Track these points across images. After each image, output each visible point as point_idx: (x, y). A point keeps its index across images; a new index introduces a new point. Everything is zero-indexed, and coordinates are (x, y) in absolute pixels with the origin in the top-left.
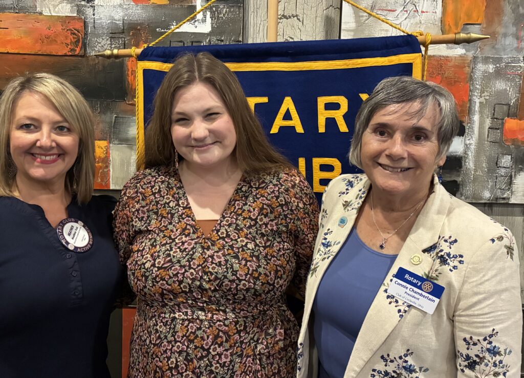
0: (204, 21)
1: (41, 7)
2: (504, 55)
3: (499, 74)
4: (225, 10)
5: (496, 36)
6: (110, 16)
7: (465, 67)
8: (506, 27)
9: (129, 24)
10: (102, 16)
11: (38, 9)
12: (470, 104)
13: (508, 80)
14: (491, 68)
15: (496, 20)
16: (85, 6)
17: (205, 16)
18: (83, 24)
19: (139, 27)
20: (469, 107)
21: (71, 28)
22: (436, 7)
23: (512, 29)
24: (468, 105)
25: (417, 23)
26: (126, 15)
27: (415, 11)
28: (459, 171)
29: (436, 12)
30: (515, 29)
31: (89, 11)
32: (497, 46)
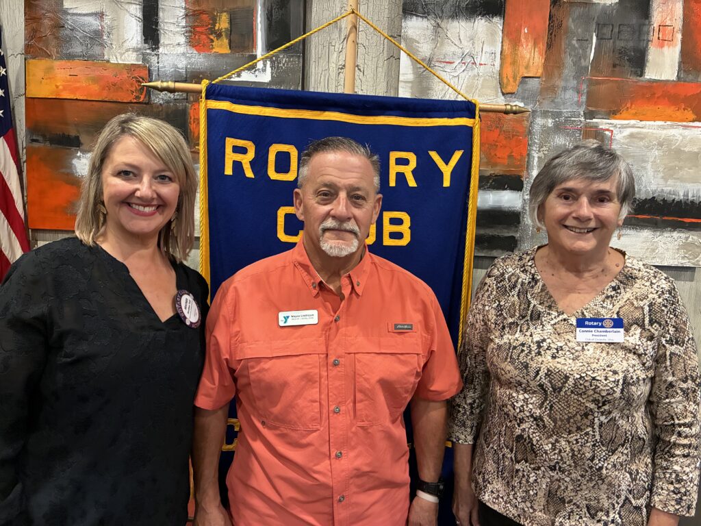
0: (264, 70)
1: (109, 55)
2: (564, 109)
3: (558, 128)
4: (284, 59)
5: (556, 89)
6: (174, 64)
7: (523, 121)
8: (567, 80)
9: (192, 72)
10: (166, 64)
11: (106, 57)
12: (529, 158)
13: (568, 134)
14: (550, 122)
15: (556, 73)
16: (150, 54)
17: (265, 65)
18: (147, 72)
19: (201, 76)
20: (528, 162)
21: (136, 75)
22: (494, 60)
23: (574, 83)
24: (526, 160)
25: (475, 76)
26: (189, 63)
27: (473, 64)
28: (516, 227)
29: (494, 65)
30: (575, 82)
31: (154, 59)
32: (556, 100)
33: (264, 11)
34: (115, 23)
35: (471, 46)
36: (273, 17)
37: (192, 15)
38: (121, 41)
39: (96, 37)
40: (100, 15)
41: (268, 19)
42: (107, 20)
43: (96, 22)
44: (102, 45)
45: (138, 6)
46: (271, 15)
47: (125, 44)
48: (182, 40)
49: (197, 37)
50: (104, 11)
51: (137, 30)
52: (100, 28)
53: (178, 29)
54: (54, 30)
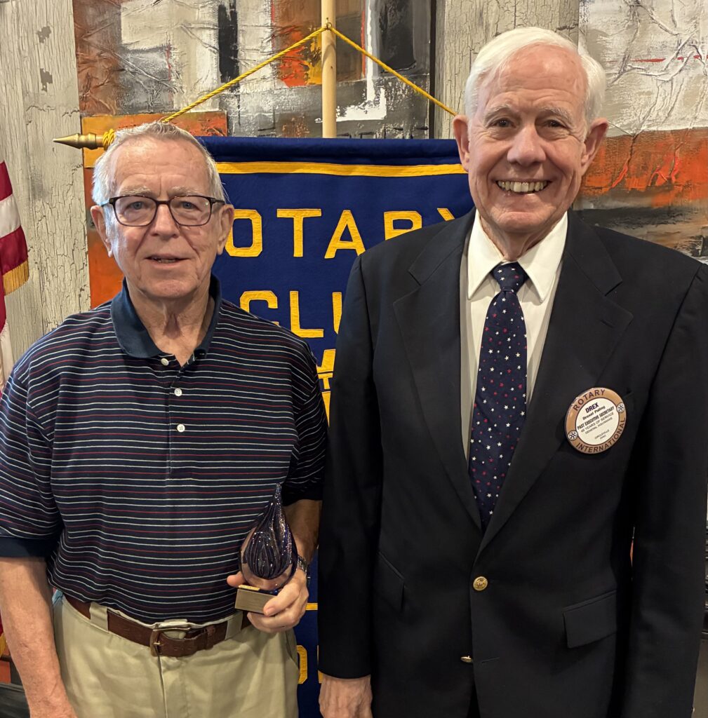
0: (377, 103)
1: (178, 103)
4: (404, 84)
6: (258, 107)
9: (281, 115)
10: (248, 108)
11: (175, 106)
16: (228, 96)
17: (378, 95)
18: (226, 121)
19: (293, 119)
21: (212, 127)
25: (699, 77)
26: (277, 103)
27: (696, 57)
31: (233, 103)
33: (376, 16)
34: (185, 58)
35: (693, 29)
36: (389, 23)
37: (280, 35)
38: (193, 82)
39: (163, 80)
40: (166, 50)
41: (382, 27)
42: (175, 56)
43: (161, 60)
44: (170, 90)
45: (212, 32)
46: (386, 20)
47: (198, 86)
48: (268, 71)
49: (287, 65)
50: (171, 42)
51: (212, 65)
52: (167, 67)
53: (263, 57)
54: (113, 76)
